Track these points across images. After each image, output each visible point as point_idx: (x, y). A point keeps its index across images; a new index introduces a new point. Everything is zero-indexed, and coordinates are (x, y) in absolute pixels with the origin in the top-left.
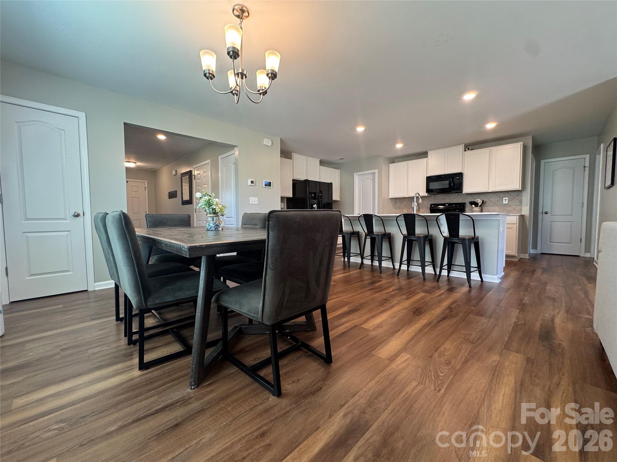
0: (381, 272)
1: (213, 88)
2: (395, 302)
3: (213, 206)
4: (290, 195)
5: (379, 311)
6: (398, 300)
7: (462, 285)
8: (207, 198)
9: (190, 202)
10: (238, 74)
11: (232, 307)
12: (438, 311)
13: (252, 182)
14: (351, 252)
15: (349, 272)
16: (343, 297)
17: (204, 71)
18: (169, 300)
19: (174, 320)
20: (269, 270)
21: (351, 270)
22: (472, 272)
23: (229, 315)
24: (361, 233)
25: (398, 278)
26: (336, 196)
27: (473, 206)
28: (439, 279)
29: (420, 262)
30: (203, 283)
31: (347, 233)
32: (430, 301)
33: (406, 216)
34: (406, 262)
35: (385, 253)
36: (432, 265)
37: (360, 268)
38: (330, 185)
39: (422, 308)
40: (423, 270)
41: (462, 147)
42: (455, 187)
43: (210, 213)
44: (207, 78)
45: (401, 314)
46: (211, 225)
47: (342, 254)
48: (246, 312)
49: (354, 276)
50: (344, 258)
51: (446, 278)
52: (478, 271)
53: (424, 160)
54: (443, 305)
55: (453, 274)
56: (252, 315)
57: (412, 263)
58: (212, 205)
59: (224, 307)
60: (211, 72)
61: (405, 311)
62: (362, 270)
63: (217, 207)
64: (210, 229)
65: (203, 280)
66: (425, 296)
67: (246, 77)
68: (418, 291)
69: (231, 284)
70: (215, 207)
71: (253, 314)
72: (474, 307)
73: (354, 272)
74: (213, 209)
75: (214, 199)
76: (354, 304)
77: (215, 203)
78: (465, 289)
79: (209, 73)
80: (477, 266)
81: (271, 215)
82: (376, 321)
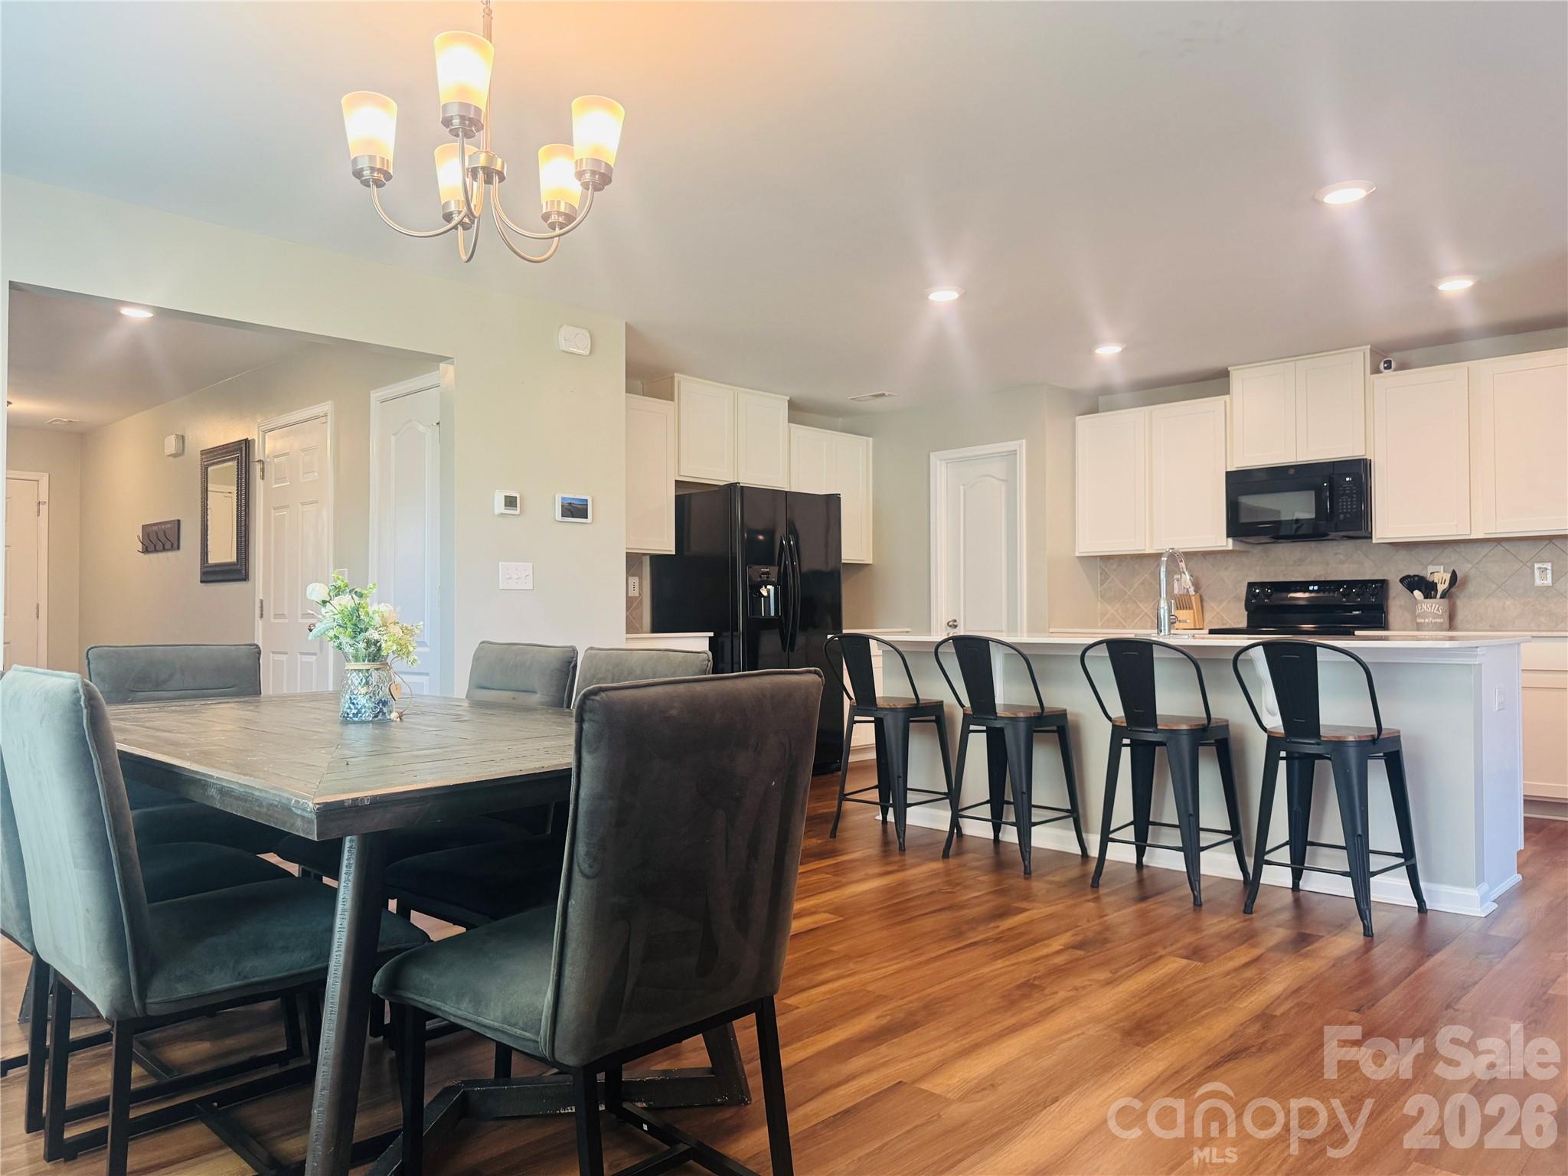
0: (1028, 873)
1: (383, 215)
2: (1062, 994)
3: (371, 631)
4: (667, 545)
5: (997, 1028)
6: (1076, 989)
7: (1341, 927)
8: (346, 601)
9: (239, 571)
10: (474, 172)
11: (446, 1008)
12: (1218, 1028)
13: (510, 502)
14: (909, 786)
15: (902, 868)
16: (863, 976)
17: (355, 160)
18: (218, 987)
19: (198, 1070)
20: (577, 877)
21: (909, 859)
22: (1374, 874)
23: (428, 1044)
24: (951, 706)
25: (1097, 899)
26: (854, 547)
27: (1417, 593)
28: (1253, 902)
29: (1178, 832)
30: (346, 923)
31: (893, 710)
32: (1194, 993)
33: (1117, 648)
34: (1129, 833)
35: (1046, 789)
36: (1231, 846)
37: (946, 855)
38: (831, 503)
39: (1159, 1016)
40: (1193, 863)
41: (1360, 357)
42: (1342, 516)
43: (356, 659)
44: (366, 183)
45: (1075, 1041)
46: (362, 701)
47: (874, 795)
48: (496, 1024)
49: (922, 885)
50: (885, 813)
51: (1288, 897)
52: (1404, 868)
53: (1212, 405)
54: (1241, 1006)
55: (1312, 882)
56: (517, 1034)
57: (1156, 836)
58: (367, 630)
59: (415, 1008)
60: (378, 166)
61: (1093, 1030)
62: (953, 862)
63: (385, 638)
64: (356, 715)
65: (347, 915)
66: (1182, 970)
67: (502, 179)
68: (1162, 952)
69: (436, 929)
70: (376, 636)
71: (519, 1032)
72: (1358, 1011)
73: (922, 872)
74: (369, 643)
75: (375, 607)
76: (901, 1002)
77: (377, 620)
78: (1350, 941)
79: (373, 169)
80: (1401, 851)
81: (588, 702)
82: (979, 1066)
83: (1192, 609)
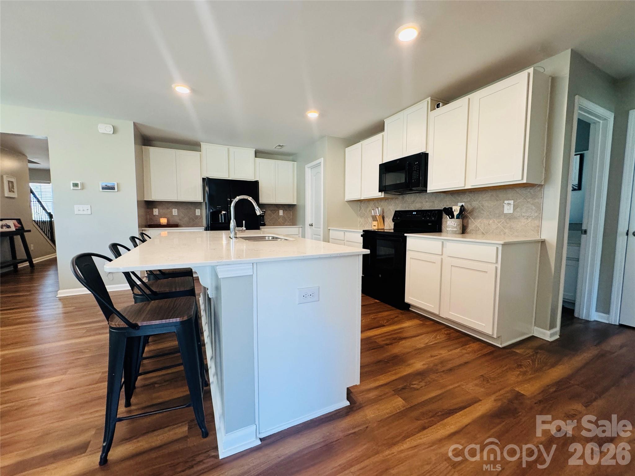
4: (198, 199)
13: (75, 185)
41: (426, 103)
42: (413, 181)
83: (377, 221)
